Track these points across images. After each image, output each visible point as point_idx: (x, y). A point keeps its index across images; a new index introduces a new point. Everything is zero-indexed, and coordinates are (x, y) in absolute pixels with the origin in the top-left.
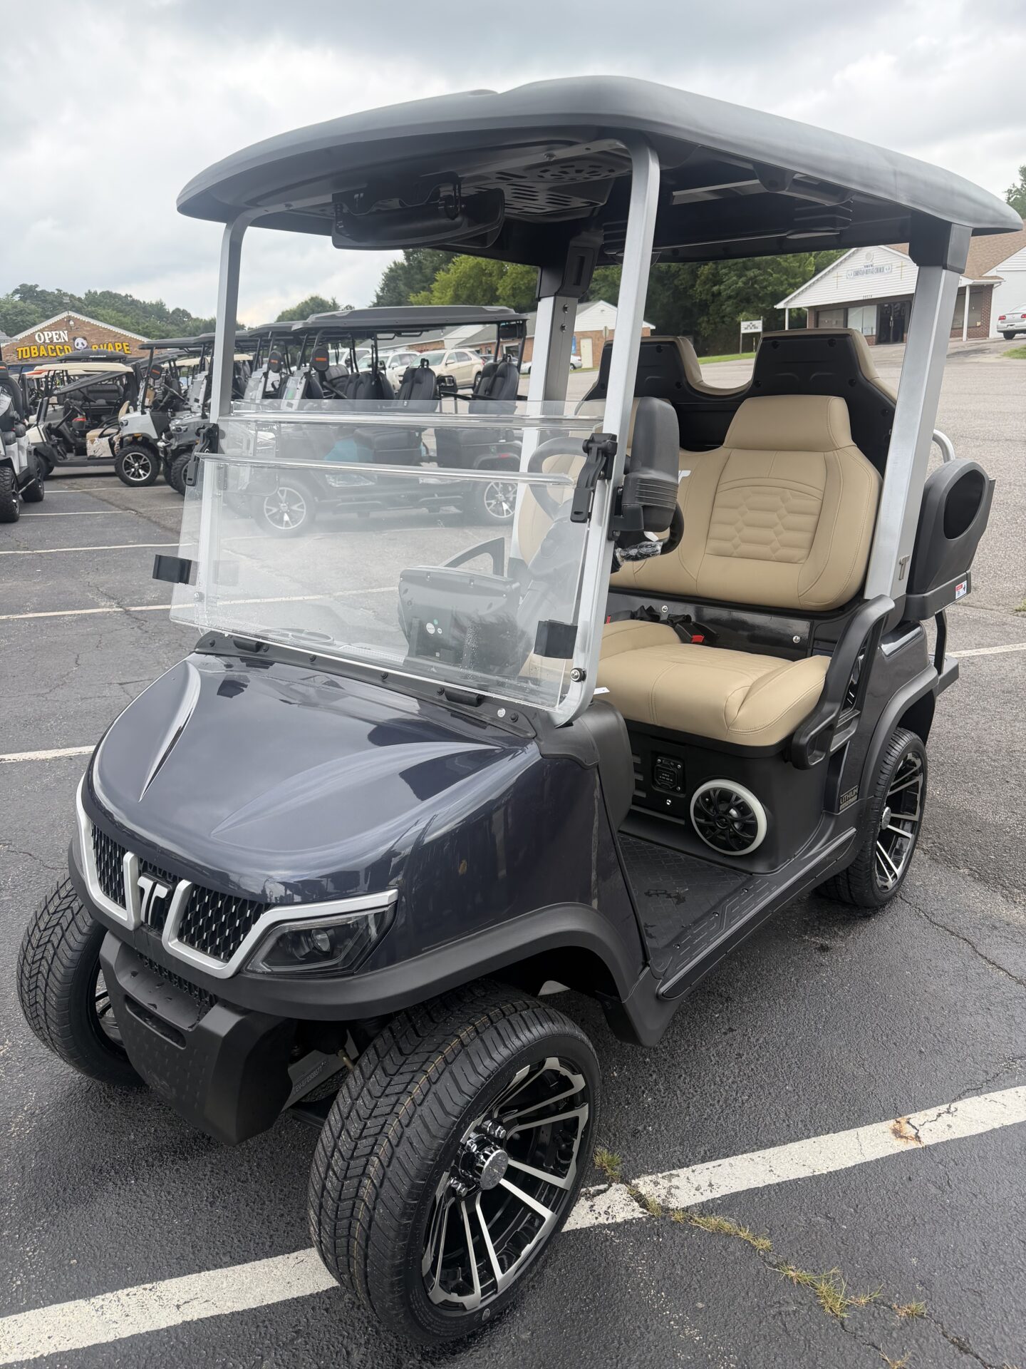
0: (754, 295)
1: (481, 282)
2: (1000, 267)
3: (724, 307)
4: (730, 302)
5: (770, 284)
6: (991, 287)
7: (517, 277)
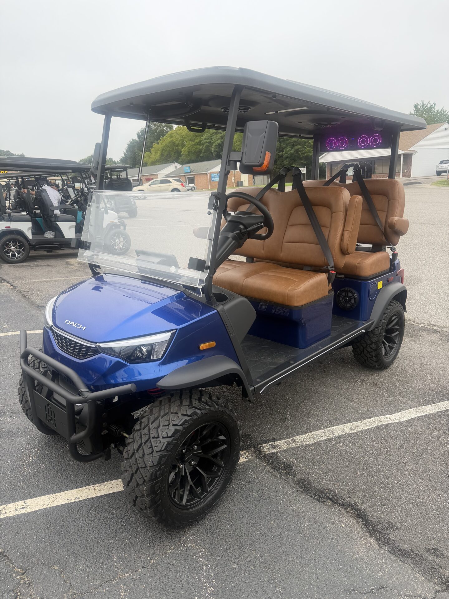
0: (298, 157)
1: (173, 149)
2: (416, 146)
3: (284, 162)
4: (288, 160)
5: (305, 152)
6: (411, 155)
7: (190, 147)
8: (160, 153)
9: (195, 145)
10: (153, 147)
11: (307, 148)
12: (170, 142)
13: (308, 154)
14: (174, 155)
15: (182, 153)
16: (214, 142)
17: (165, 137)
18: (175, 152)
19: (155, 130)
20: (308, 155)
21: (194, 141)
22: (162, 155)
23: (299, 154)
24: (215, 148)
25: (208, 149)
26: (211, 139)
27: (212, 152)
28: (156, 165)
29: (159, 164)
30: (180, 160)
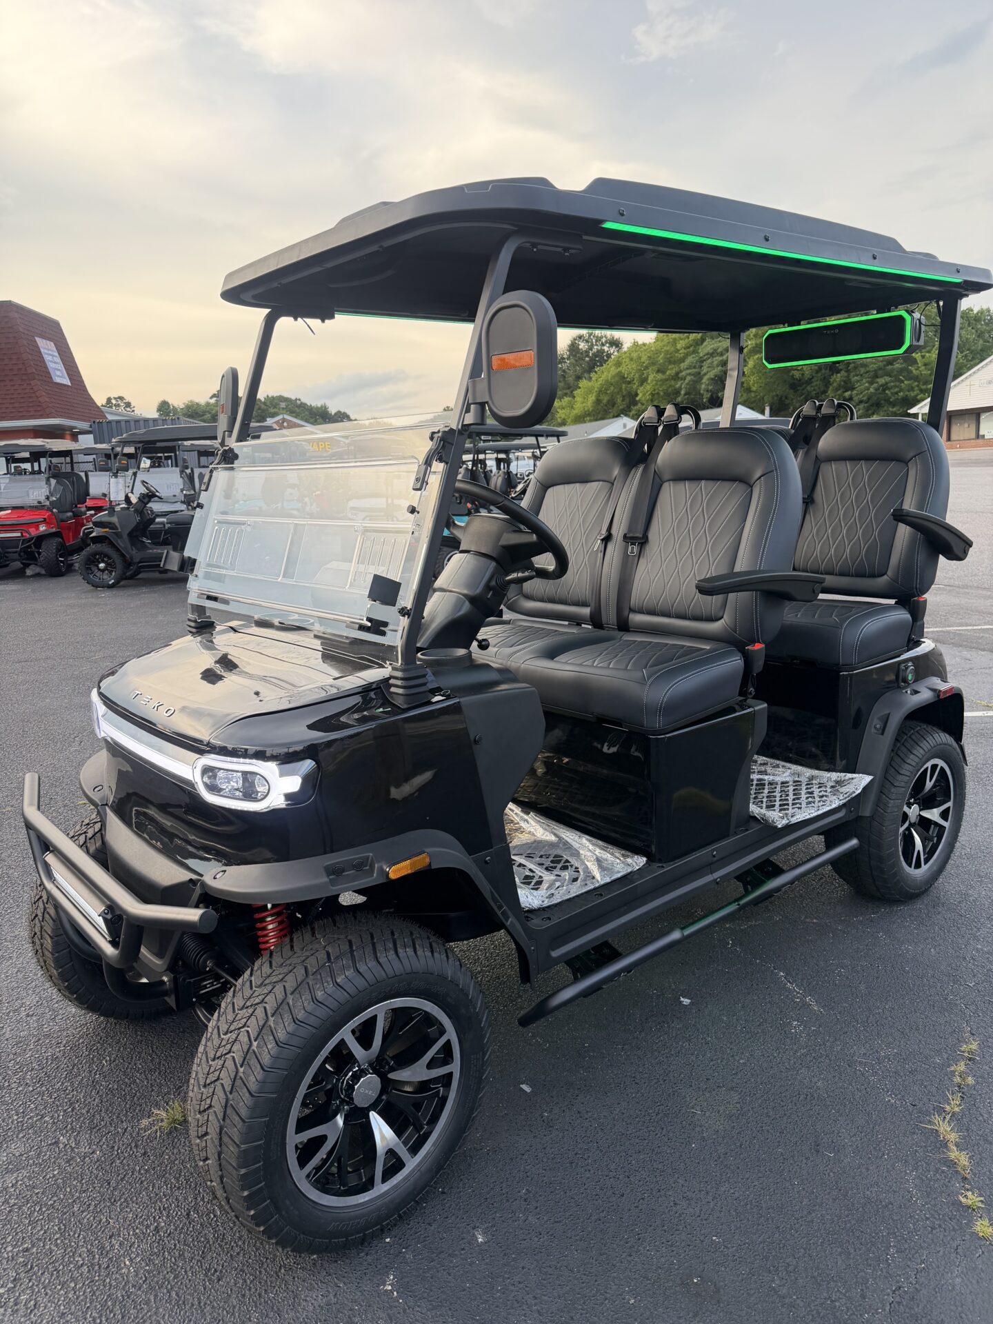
1: (621, 389)
4: (861, 406)
5: (901, 390)
7: (656, 384)
8: (594, 398)
9: (666, 380)
10: (580, 388)
11: (905, 382)
12: (613, 377)
13: (907, 393)
14: (623, 401)
15: (637, 399)
16: (705, 374)
17: (605, 366)
18: (624, 396)
19: (586, 352)
20: (907, 395)
21: (664, 372)
22: (598, 401)
23: (887, 394)
24: (708, 385)
25: (693, 389)
26: (701, 367)
27: (702, 392)
28: (584, 422)
29: (590, 421)
30: (633, 412)
